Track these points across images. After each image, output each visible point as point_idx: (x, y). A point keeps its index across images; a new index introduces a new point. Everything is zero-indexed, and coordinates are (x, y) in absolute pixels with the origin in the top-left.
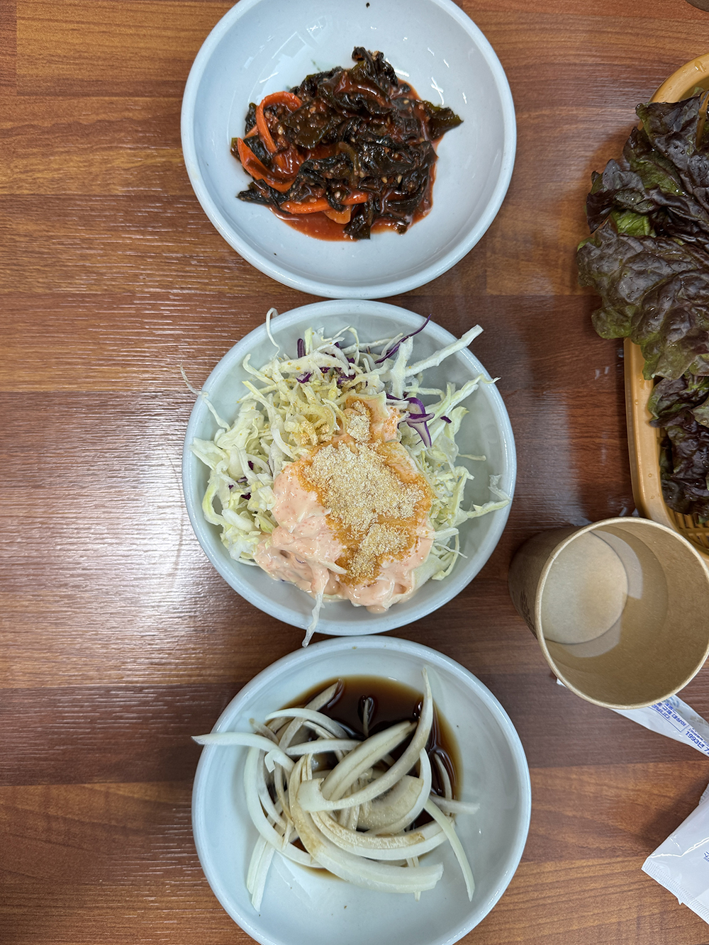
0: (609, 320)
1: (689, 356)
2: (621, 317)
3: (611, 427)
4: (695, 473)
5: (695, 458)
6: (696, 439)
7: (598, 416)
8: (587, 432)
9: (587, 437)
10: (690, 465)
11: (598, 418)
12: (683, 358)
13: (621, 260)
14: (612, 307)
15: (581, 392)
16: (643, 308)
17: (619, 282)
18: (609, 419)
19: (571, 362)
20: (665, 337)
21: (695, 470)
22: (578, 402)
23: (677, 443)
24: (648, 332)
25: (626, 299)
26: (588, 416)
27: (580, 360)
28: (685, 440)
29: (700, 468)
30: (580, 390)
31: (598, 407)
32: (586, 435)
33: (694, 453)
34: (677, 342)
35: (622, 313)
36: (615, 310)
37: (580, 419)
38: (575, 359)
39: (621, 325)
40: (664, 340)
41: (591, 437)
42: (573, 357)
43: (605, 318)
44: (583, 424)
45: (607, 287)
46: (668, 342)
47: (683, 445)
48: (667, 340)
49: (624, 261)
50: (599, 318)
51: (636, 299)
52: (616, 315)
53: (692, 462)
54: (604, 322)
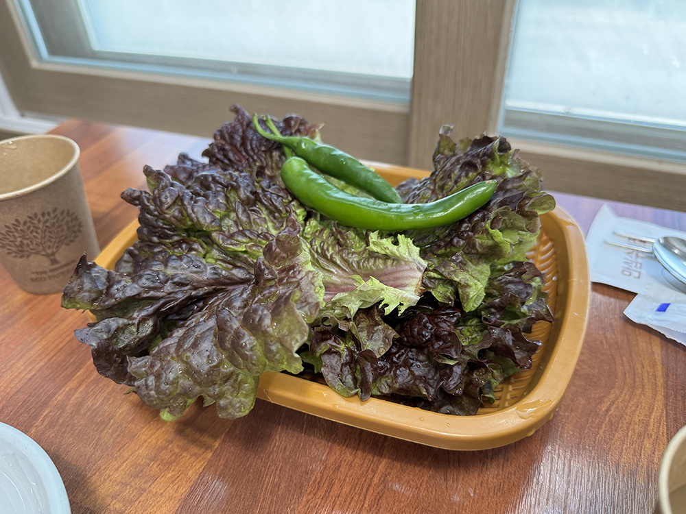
0: (230, 397)
1: (289, 309)
2: (232, 381)
3: (367, 461)
4: (433, 377)
5: (417, 373)
6: (398, 367)
7: (349, 470)
8: (362, 487)
9: (368, 489)
10: (424, 379)
11: (351, 471)
12: (289, 318)
13: (172, 358)
14: (216, 386)
15: (316, 478)
16: (228, 350)
17: (191, 367)
18: (357, 460)
19: (280, 477)
20: (263, 332)
21: (430, 376)
22: (326, 485)
23: (397, 386)
24: (251, 350)
25: (212, 365)
26: (345, 480)
27: (282, 466)
28: (396, 376)
29: (429, 371)
30: (313, 479)
31: (340, 466)
32: (364, 490)
33: (412, 373)
34: (273, 320)
35: (227, 378)
36: (220, 385)
37: (344, 490)
38: (278, 472)
39: (240, 384)
40: (265, 333)
41: (369, 486)
42: (275, 473)
43: (227, 401)
44: (351, 489)
45: (191, 383)
46: (268, 329)
47: (400, 380)
48: (266, 330)
49: (174, 355)
50: (224, 409)
51: (218, 355)
52: (227, 387)
53: (421, 377)
54: (230, 403)
